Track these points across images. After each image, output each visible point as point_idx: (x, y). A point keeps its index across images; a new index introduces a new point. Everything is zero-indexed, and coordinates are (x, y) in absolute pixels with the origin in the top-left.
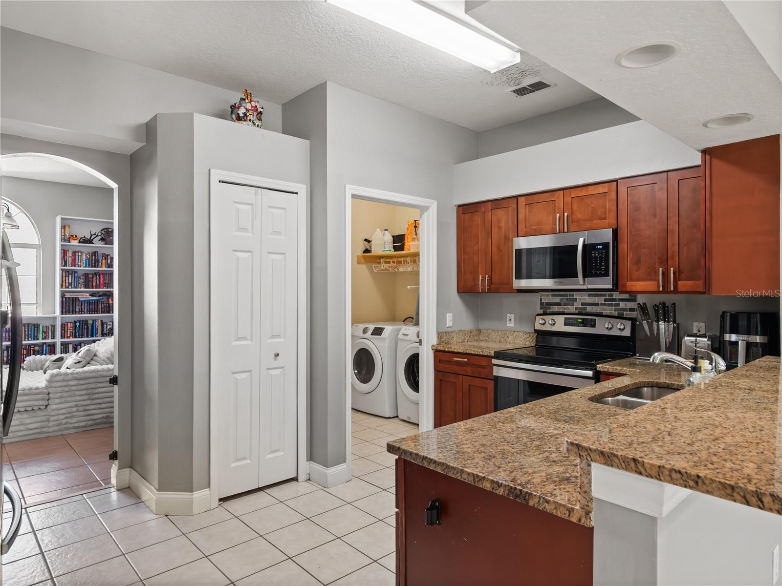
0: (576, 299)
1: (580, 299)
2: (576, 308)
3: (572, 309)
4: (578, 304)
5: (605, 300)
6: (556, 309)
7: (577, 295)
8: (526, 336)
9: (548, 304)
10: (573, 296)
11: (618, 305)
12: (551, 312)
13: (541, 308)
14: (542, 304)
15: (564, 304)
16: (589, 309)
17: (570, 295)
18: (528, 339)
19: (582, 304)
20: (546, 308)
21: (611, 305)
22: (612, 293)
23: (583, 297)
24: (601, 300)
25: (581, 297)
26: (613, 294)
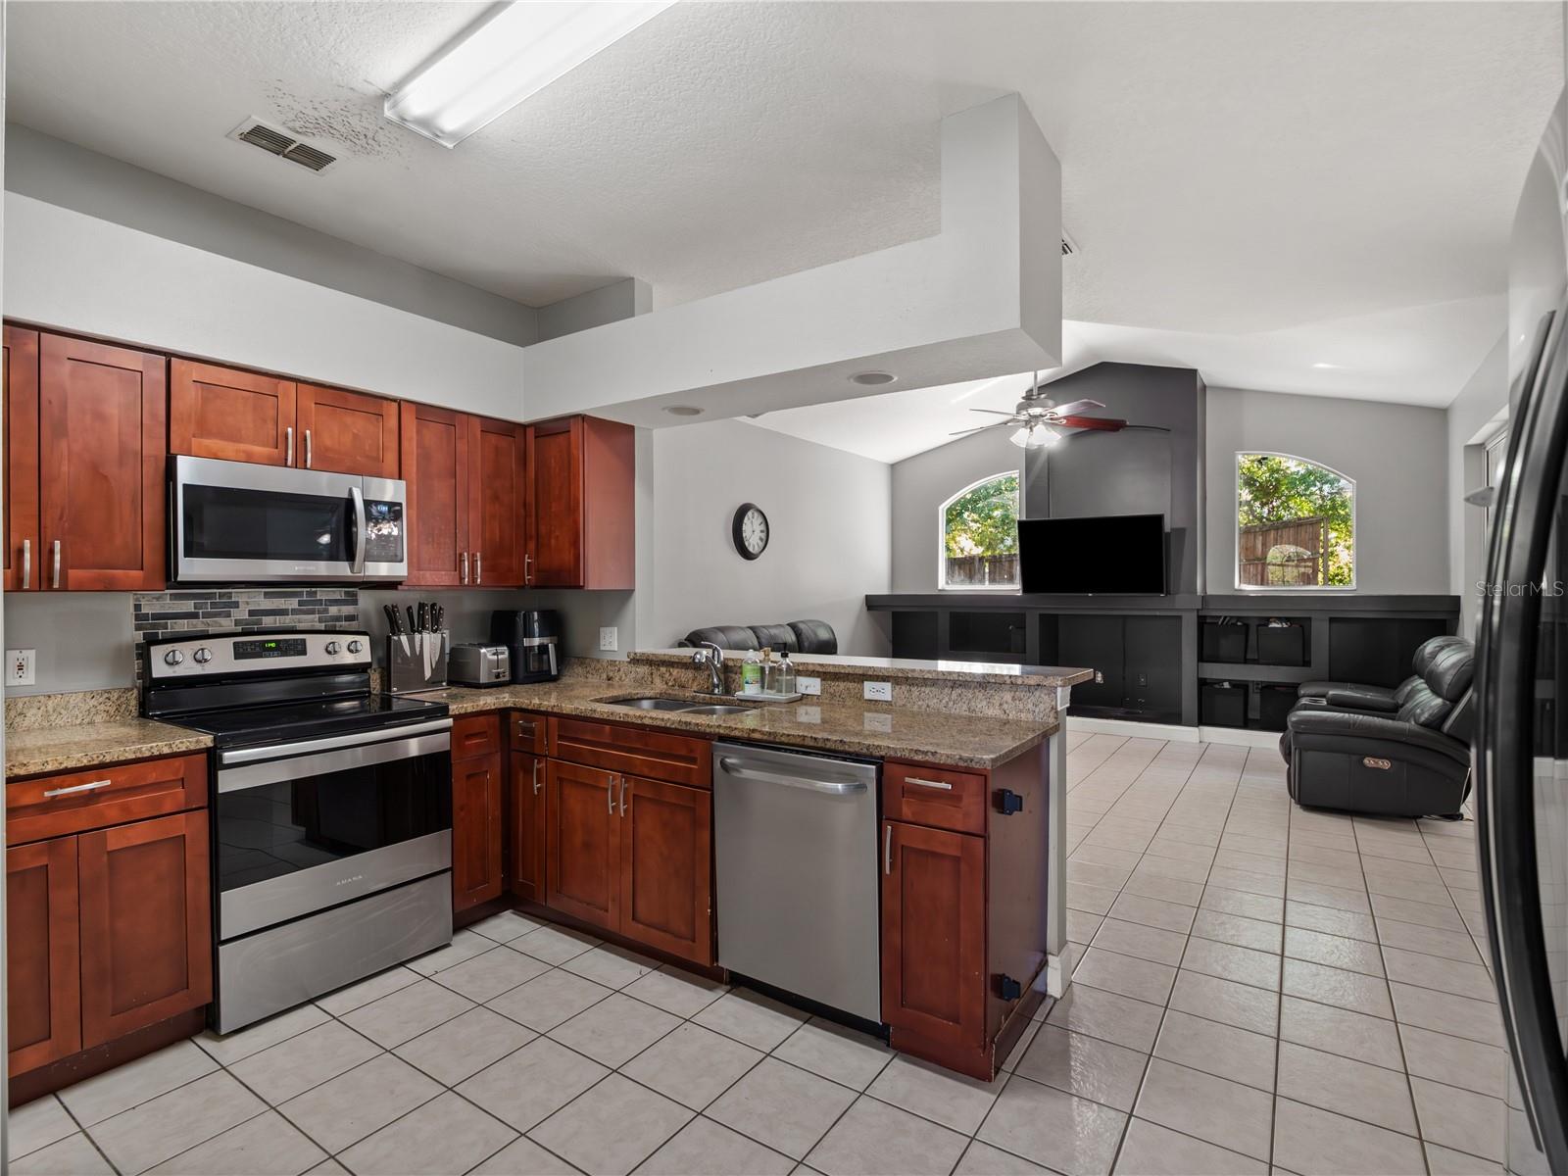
0: (238, 602)
1: (247, 603)
2: (237, 622)
3: (227, 625)
4: (241, 613)
5: (300, 603)
6: (183, 626)
7: (239, 595)
8: (93, 702)
9: (156, 616)
10: (231, 597)
11: (326, 611)
12: (168, 636)
13: (138, 628)
14: (140, 617)
15: (206, 615)
16: (268, 622)
17: (221, 596)
18: (102, 707)
19: (252, 613)
20: (154, 626)
21: (312, 612)
22: (313, 589)
23: (255, 597)
24: (292, 603)
25: (249, 598)
26: (316, 592)
